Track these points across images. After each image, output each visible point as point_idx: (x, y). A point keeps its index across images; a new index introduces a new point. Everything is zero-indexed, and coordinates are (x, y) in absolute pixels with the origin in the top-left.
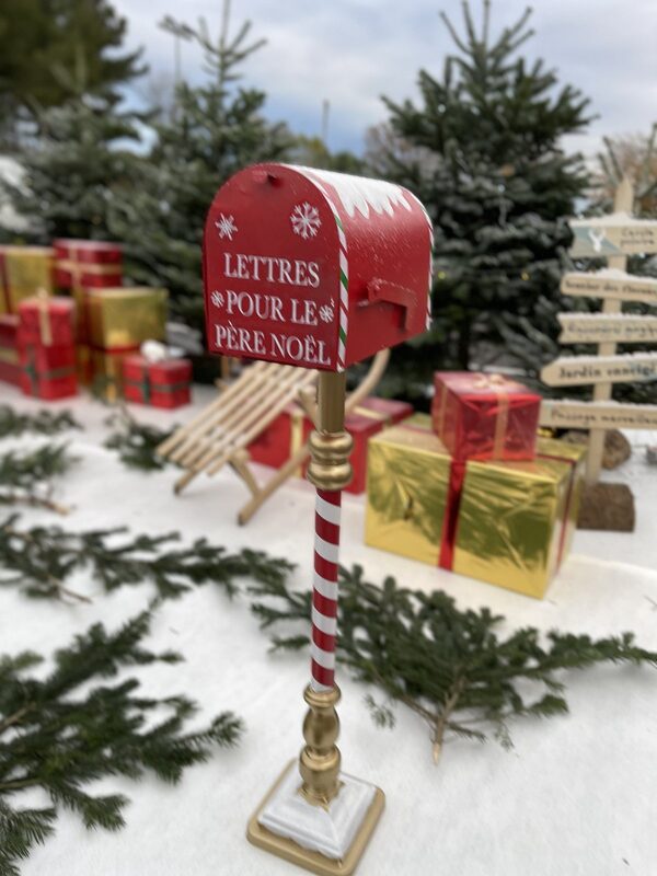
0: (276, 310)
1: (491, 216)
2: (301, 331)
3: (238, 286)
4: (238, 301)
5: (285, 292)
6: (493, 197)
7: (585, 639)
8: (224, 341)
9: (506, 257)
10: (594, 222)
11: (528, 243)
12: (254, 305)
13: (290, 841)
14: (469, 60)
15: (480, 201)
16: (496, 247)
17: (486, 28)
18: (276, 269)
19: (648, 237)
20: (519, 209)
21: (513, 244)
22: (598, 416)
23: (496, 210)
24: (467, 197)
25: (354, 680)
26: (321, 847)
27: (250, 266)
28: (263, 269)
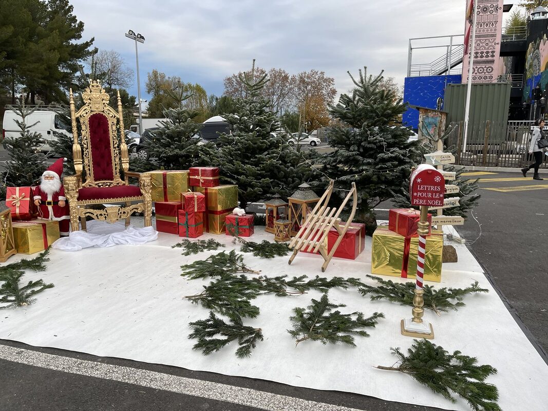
0: (430, 195)
1: (380, 149)
2: (436, 199)
3: (421, 191)
4: (421, 194)
5: (432, 192)
6: (380, 141)
7: (460, 289)
8: (416, 202)
9: (389, 164)
10: (431, 154)
11: (396, 158)
12: (424, 195)
13: (416, 332)
14: (362, 90)
15: (375, 144)
16: (383, 161)
17: (365, 76)
18: (430, 188)
19: (449, 158)
20: (390, 145)
21: (391, 159)
22: (440, 221)
23: (382, 146)
24: (369, 143)
25: (401, 305)
26: (425, 332)
27: (424, 188)
28: (427, 188)
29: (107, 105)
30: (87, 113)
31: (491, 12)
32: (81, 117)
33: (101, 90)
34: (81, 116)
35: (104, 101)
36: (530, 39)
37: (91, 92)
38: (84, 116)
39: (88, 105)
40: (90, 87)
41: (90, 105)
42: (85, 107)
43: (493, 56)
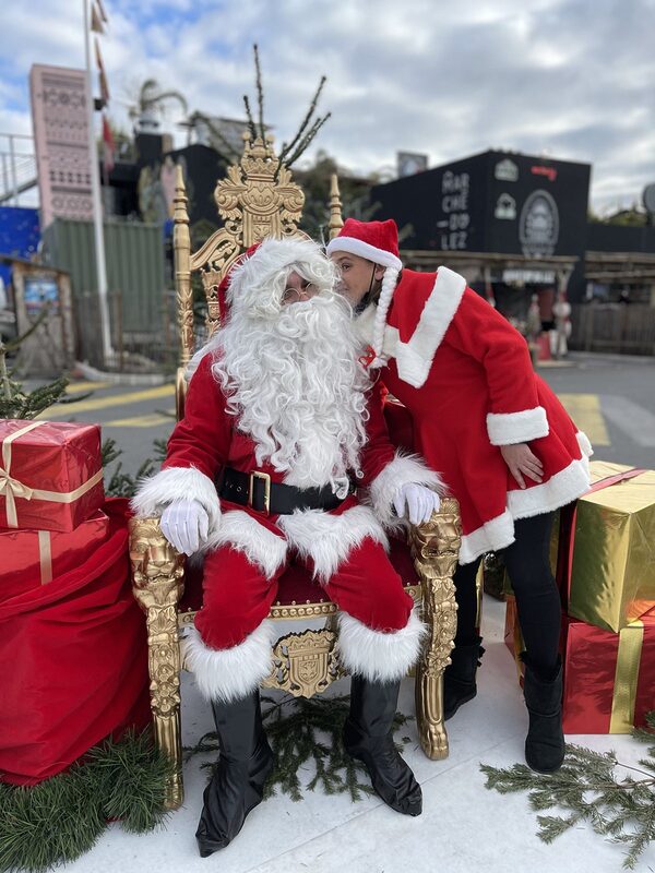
29: (294, 227)
30: (226, 257)
31: (76, 106)
32: (208, 270)
33: (276, 175)
34: (206, 267)
35: (286, 214)
36: (142, 164)
37: (244, 179)
38: (218, 269)
39: (234, 228)
40: (244, 161)
41: (240, 229)
42: (223, 234)
43: (88, 182)
